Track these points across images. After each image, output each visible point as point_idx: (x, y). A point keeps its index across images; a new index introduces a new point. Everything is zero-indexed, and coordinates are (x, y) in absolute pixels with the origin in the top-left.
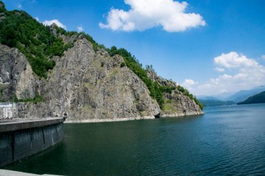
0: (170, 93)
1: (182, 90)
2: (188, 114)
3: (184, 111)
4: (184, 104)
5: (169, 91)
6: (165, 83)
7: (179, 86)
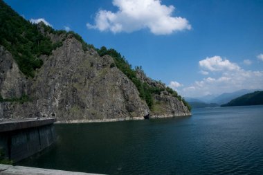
0: (159, 94)
1: (171, 91)
2: (177, 115)
3: (173, 112)
4: (173, 105)
5: (158, 92)
6: (154, 84)
7: (168, 88)
